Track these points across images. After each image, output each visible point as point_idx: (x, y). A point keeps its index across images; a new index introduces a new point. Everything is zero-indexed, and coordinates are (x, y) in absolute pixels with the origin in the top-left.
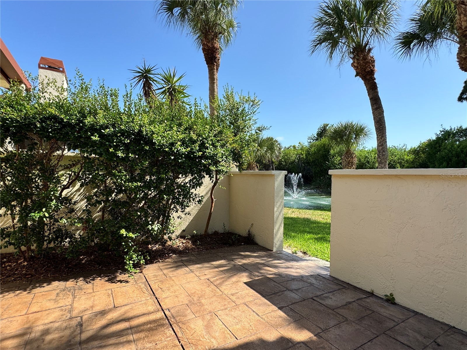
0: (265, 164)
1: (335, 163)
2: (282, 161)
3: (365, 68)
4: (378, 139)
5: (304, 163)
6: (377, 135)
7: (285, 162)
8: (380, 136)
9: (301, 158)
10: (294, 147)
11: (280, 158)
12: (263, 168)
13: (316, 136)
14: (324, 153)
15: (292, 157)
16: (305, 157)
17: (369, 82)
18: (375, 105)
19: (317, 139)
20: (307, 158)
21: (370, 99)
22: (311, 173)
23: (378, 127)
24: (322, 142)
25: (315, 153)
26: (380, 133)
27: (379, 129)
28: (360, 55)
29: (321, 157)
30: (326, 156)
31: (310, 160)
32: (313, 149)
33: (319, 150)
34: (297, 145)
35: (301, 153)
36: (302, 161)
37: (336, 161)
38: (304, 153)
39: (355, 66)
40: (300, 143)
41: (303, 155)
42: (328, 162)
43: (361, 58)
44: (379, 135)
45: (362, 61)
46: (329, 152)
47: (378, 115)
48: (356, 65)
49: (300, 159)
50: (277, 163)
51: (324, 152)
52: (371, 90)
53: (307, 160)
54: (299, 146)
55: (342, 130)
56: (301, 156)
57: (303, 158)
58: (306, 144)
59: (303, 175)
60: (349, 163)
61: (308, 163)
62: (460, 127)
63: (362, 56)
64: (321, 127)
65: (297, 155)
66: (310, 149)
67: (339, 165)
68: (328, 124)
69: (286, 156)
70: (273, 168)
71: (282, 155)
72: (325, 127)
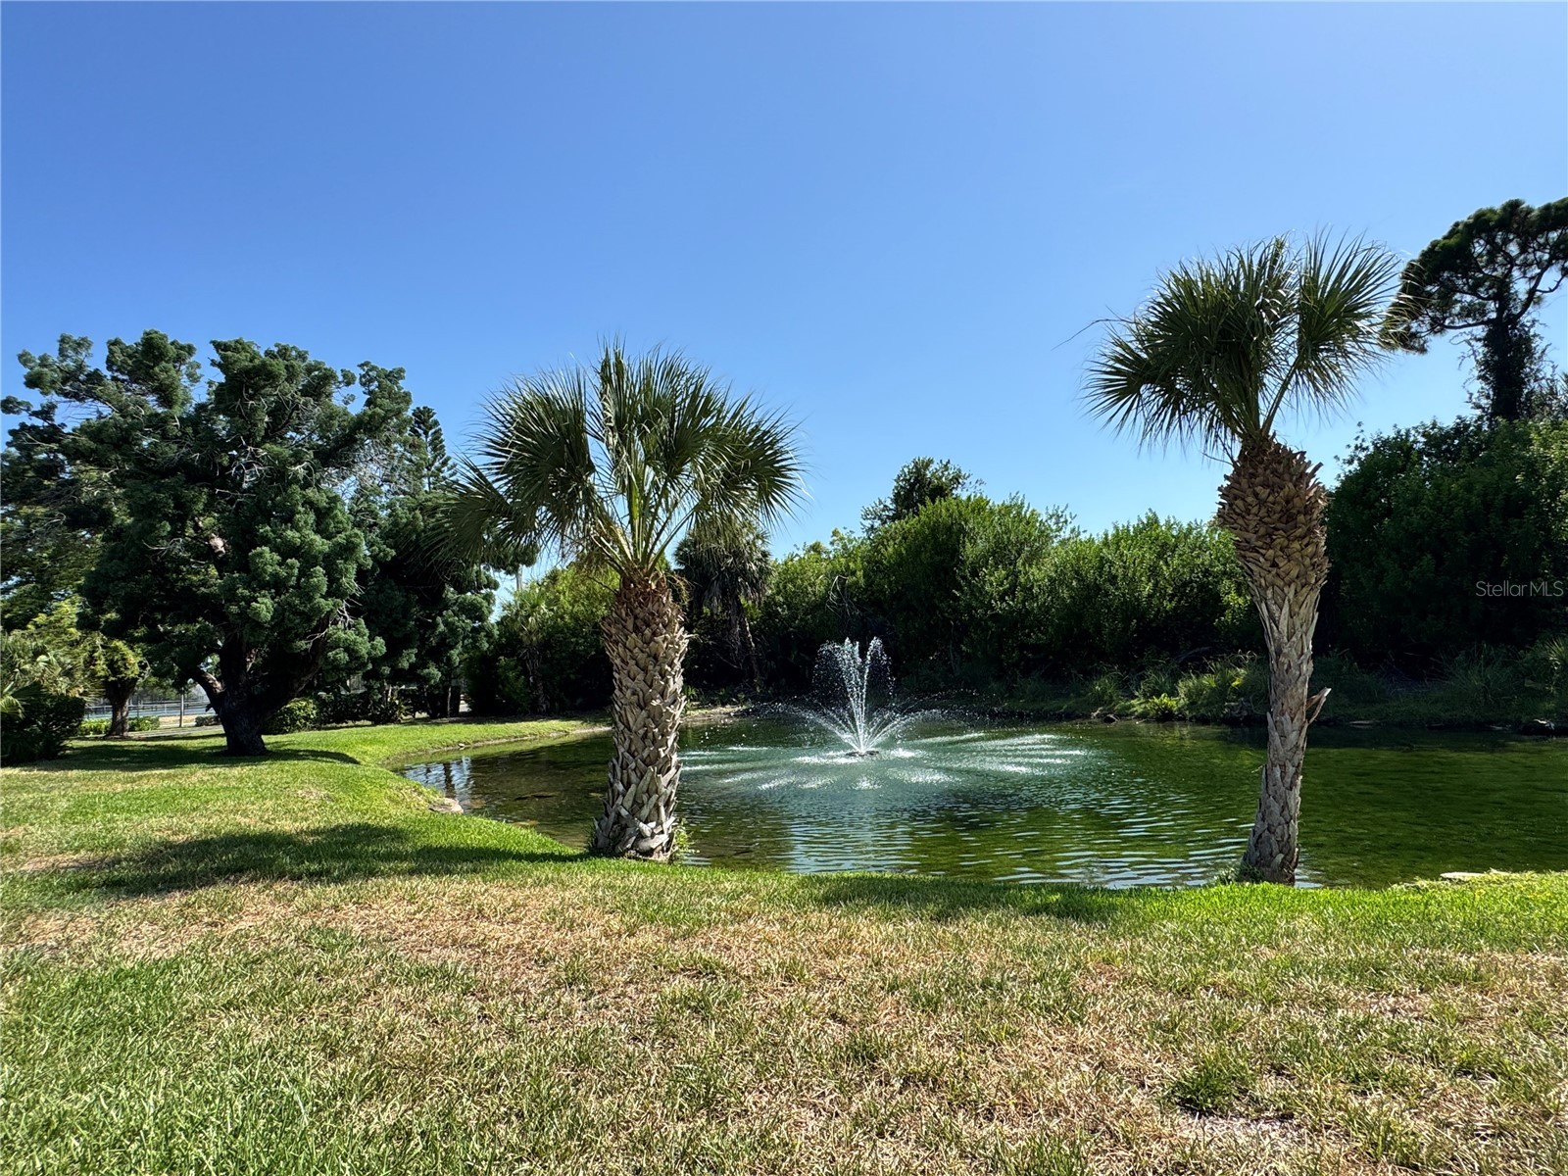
1: (987, 592)
2: (776, 605)
5: (859, 605)
7: (790, 606)
9: (850, 586)
10: (816, 548)
11: (769, 592)
13: (893, 506)
14: (937, 558)
15: (812, 585)
16: (862, 581)
19: (897, 517)
20: (870, 584)
24: (920, 522)
25: (901, 563)
29: (928, 577)
30: (947, 570)
31: (882, 591)
32: (890, 550)
33: (915, 551)
34: (826, 542)
35: (847, 568)
36: (852, 596)
37: (991, 584)
38: (857, 566)
40: (835, 533)
41: (853, 573)
42: (961, 592)
46: (957, 552)
49: (844, 590)
50: (758, 613)
51: (937, 553)
53: (873, 593)
54: (833, 542)
56: (850, 580)
57: (857, 583)
58: (856, 530)
61: (877, 602)
62: (1434, 425)
64: (906, 470)
65: (831, 575)
66: (879, 552)
67: (1002, 599)
68: (931, 461)
69: (792, 581)
70: (743, 633)
71: (773, 579)
72: (918, 470)
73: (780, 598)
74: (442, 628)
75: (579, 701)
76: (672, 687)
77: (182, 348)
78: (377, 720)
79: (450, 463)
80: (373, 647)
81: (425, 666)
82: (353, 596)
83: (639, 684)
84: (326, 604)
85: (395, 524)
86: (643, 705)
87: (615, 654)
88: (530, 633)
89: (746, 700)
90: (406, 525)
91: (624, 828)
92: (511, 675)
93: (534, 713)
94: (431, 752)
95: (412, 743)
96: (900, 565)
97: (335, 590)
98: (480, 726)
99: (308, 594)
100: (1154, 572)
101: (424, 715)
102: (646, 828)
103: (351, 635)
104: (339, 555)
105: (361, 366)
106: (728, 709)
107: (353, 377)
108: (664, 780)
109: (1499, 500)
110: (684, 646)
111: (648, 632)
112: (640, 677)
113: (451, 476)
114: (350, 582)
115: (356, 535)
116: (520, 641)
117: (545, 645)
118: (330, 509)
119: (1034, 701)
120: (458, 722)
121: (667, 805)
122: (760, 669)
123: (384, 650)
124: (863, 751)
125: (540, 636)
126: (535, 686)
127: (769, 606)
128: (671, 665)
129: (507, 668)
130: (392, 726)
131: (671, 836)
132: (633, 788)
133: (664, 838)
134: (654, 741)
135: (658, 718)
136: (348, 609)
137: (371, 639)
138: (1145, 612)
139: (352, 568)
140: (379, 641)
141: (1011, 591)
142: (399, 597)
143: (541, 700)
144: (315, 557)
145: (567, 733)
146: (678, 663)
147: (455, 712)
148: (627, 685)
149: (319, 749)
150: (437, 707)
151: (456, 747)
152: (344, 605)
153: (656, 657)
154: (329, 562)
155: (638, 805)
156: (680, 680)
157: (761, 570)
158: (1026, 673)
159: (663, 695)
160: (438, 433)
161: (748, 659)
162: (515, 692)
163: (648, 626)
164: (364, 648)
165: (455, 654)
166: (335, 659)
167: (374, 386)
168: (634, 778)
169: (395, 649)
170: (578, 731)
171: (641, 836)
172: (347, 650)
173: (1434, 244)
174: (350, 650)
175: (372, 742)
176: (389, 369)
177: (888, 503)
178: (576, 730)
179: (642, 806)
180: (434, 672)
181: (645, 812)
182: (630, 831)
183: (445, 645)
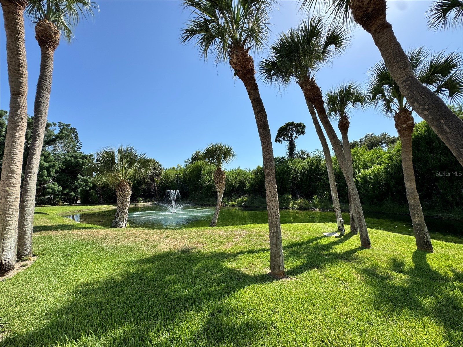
0: (147, 183)
1: (205, 181)
2: (163, 180)
3: (245, 65)
4: (264, 146)
5: (181, 181)
6: (262, 142)
7: (166, 181)
8: (266, 142)
10: (174, 168)
11: (161, 177)
12: (146, 186)
13: (191, 160)
15: (172, 176)
16: (182, 176)
17: (250, 81)
18: (258, 107)
19: (192, 163)
20: (184, 177)
21: (252, 102)
22: (187, 190)
23: (263, 133)
24: (195, 164)
25: (190, 173)
26: (266, 139)
27: (264, 134)
28: (238, 51)
29: (195, 176)
30: (199, 176)
31: (186, 179)
32: (189, 170)
33: (193, 171)
34: (176, 167)
35: (179, 173)
36: (180, 179)
37: (207, 179)
38: (181, 173)
39: (234, 63)
40: (178, 165)
41: (180, 175)
42: (201, 180)
43: (241, 54)
44: (264, 141)
45: (241, 57)
46: (201, 172)
47: (262, 118)
48: (235, 61)
49: (178, 178)
50: (158, 182)
51: (197, 172)
52: (252, 91)
53: (184, 179)
54: (177, 167)
55: (213, 151)
56: (179, 176)
57: (181, 177)
58: (183, 166)
59: (180, 192)
60: (220, 179)
61: (185, 181)
63: (241, 51)
64: (194, 153)
65: (176, 174)
66: (186, 170)
67: (208, 182)
68: (200, 152)
69: (167, 175)
70: (154, 186)
71: (163, 174)
72: (197, 153)
73: (164, 179)
74: (76, 184)
75: (112, 201)
76: (128, 200)
77: (4, 112)
78: (52, 205)
79: (80, 142)
80: (59, 189)
81: (71, 192)
82: (54, 177)
83: (122, 200)
84: (47, 179)
85: (66, 160)
86: (122, 203)
87: (117, 195)
88: (99, 184)
89: (154, 201)
90: (69, 161)
91: (117, 223)
92: (93, 194)
93: (99, 203)
94: (70, 212)
95: (64, 210)
96: (190, 174)
97: (49, 175)
98: (84, 206)
99: (42, 176)
100: (236, 178)
101: (67, 203)
102: (121, 223)
103: (53, 186)
104: (50, 167)
105: (59, 123)
106: (150, 203)
107: (56, 124)
108: (125, 216)
109: (283, 172)
110: (131, 194)
111: (124, 192)
112: (122, 199)
113: (80, 145)
114: (53, 173)
115: (56, 163)
116: (97, 186)
117: (104, 187)
118: (48, 156)
119: (212, 202)
120: (78, 205)
121: (125, 220)
122: (158, 194)
123: (62, 189)
124: (174, 212)
125: (102, 185)
126: (100, 196)
127: (161, 181)
128: (128, 197)
129: (92, 192)
130: (58, 206)
131: (126, 225)
132: (119, 217)
133: (125, 225)
134: (124, 209)
135: (125, 206)
136: (52, 180)
137: (58, 186)
138: (234, 186)
139: (54, 170)
140: (60, 187)
141: (210, 181)
142: (66, 177)
143: (101, 200)
144: (44, 167)
145: (108, 208)
146: (129, 197)
147: (76, 203)
148: (119, 200)
149: (38, 212)
150: (71, 202)
151: (77, 211)
152: (51, 179)
153: (125, 196)
154: (48, 169)
155: (120, 219)
156: (129, 199)
157: (160, 173)
158: (212, 197)
159: (126, 202)
160: (77, 134)
161: (155, 192)
162: (94, 198)
163: (124, 190)
164: (56, 188)
165: (79, 190)
166: (48, 191)
167: (62, 127)
168: (119, 215)
169: (64, 188)
170: (111, 208)
171: (120, 225)
172: (52, 189)
173: (282, 126)
174: (53, 189)
175: (53, 210)
176: (66, 124)
177: (190, 160)
178: (111, 207)
179: (121, 220)
180: (73, 194)
181: (121, 221)
182: (118, 224)
183: (77, 187)
